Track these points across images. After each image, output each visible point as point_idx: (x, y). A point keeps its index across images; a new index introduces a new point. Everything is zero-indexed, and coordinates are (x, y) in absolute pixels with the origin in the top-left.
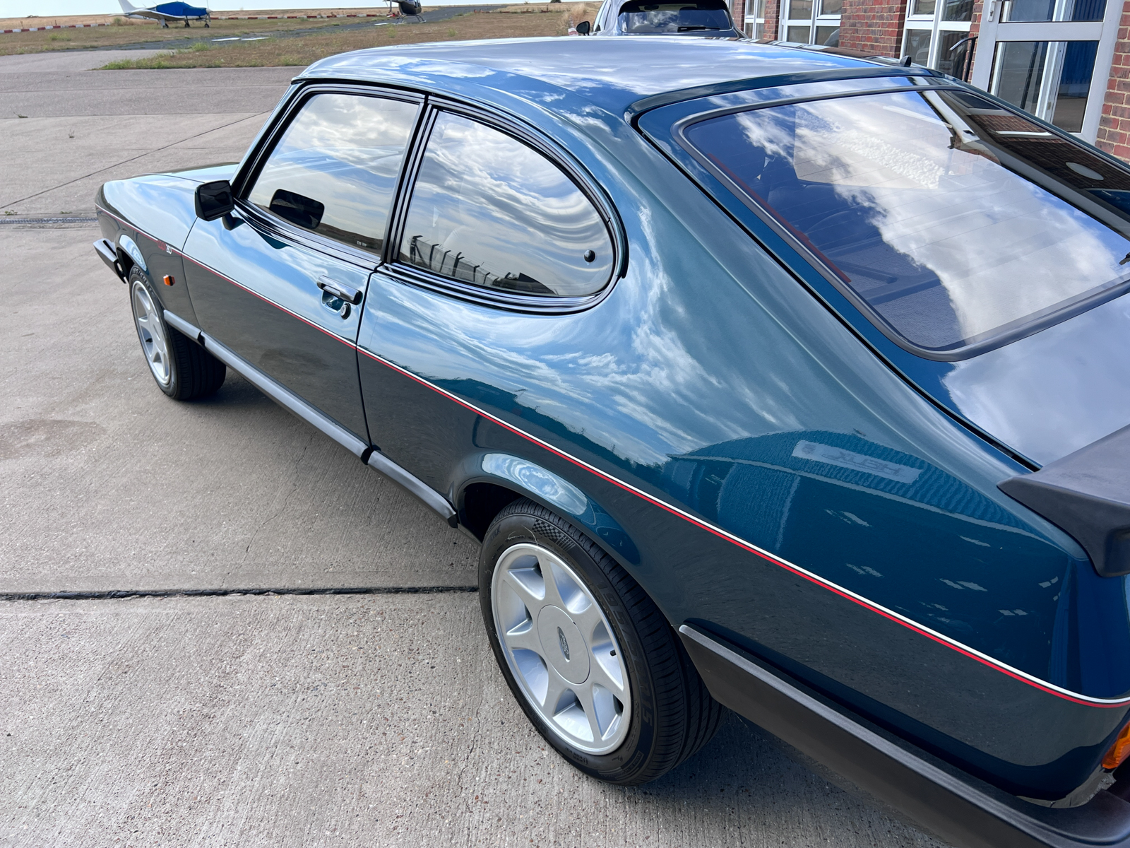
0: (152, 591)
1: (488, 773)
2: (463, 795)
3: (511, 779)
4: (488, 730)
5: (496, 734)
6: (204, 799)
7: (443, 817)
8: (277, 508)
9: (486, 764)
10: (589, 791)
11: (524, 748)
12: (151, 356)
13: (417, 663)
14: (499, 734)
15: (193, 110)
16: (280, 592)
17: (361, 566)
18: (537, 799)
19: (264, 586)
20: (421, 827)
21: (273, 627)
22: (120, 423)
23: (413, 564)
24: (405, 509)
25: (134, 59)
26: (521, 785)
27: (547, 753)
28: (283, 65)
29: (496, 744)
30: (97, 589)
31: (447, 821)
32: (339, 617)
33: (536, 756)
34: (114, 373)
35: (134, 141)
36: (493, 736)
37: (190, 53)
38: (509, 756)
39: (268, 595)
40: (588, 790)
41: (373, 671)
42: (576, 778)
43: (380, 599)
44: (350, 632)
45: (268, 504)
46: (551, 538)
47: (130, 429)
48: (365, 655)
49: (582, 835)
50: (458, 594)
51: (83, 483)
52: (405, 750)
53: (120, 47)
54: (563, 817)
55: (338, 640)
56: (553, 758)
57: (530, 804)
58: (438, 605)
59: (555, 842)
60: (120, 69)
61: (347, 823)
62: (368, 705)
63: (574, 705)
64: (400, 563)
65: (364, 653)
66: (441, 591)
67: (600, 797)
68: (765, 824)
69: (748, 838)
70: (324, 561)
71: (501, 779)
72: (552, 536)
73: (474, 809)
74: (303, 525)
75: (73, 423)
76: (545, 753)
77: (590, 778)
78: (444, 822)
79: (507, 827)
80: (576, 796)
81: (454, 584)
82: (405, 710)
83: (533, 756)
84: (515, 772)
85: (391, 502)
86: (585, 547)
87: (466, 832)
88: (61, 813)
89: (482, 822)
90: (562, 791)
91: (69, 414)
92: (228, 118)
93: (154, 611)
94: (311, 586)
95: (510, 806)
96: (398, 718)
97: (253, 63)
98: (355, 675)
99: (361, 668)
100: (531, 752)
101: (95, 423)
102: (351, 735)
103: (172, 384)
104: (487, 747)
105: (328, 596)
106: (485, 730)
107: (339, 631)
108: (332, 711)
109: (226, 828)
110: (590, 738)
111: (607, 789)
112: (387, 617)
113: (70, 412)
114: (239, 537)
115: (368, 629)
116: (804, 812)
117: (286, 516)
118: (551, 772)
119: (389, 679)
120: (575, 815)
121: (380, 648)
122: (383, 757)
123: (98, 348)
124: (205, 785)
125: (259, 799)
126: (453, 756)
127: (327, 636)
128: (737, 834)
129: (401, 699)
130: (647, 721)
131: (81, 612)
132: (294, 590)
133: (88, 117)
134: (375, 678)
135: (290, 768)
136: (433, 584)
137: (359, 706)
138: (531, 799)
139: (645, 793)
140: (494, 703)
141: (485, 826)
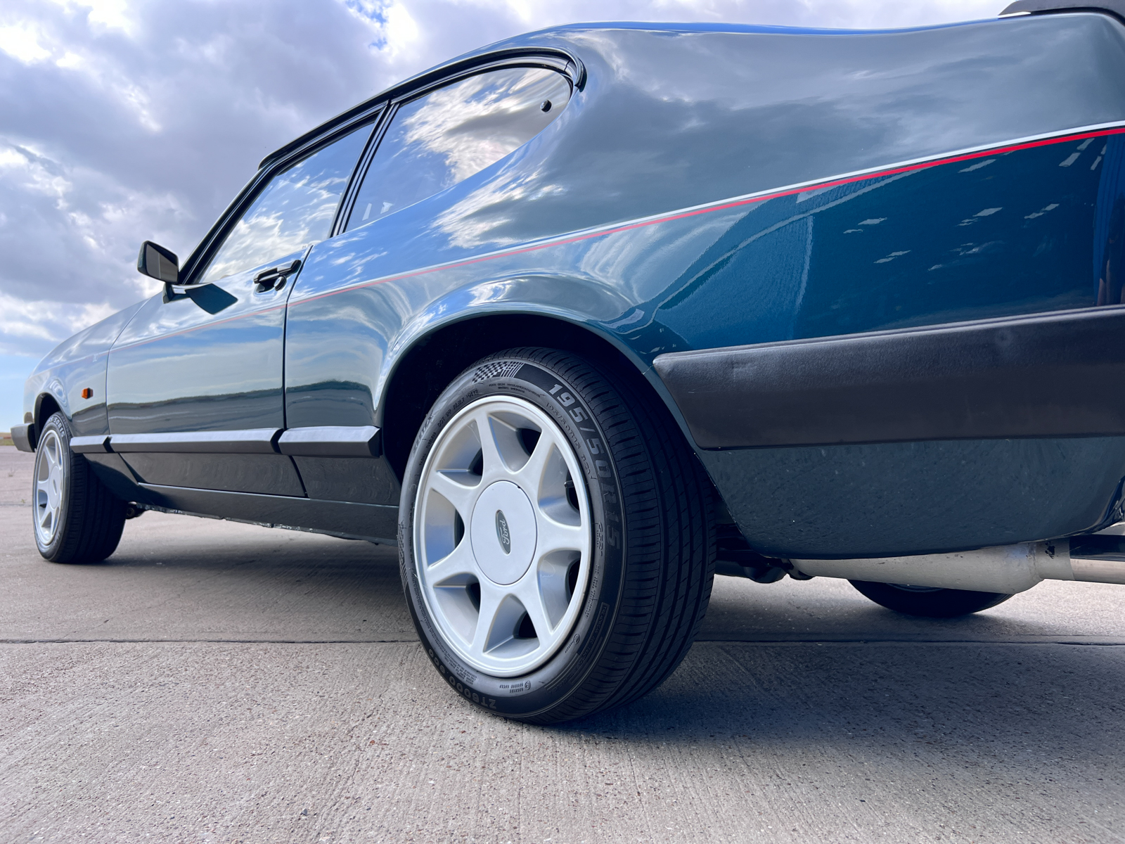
1: (391, 728)
2: (353, 741)
3: (422, 731)
4: (393, 705)
5: (405, 707)
7: (321, 754)
9: (388, 723)
10: (532, 738)
12: (41, 521)
13: (305, 673)
14: (409, 707)
17: (247, 629)
18: (457, 743)
20: (287, 760)
23: (311, 630)
26: (437, 734)
27: (473, 717)
29: (403, 712)
31: (326, 756)
33: (458, 718)
36: (399, 708)
38: (421, 719)
40: (529, 738)
41: (245, 677)
42: (513, 730)
43: (265, 645)
44: (220, 658)
45: (142, 603)
49: (522, 764)
52: (276, 717)
54: (495, 752)
56: (481, 720)
57: (448, 745)
59: (483, 767)
61: (177, 760)
62: (232, 694)
67: (550, 742)
68: (776, 755)
69: (755, 763)
70: (200, 627)
71: (408, 731)
73: (367, 749)
74: (182, 612)
76: (470, 718)
77: (532, 729)
79: (414, 759)
80: (513, 740)
81: (360, 640)
82: (282, 696)
83: (454, 718)
84: (429, 727)
87: (353, 763)
89: (378, 756)
90: (492, 737)
95: (419, 747)
99: (229, 675)
100: (450, 716)
104: (391, 714)
105: (199, 642)
106: (389, 705)
107: (207, 657)
114: (98, 617)
115: (244, 657)
116: (826, 747)
118: (478, 727)
120: (512, 752)
121: (258, 665)
122: (243, 722)
125: (48, 747)
126: (343, 719)
127: (189, 660)
128: (739, 761)
130: (613, 544)
137: (219, 695)
138: (450, 742)
139: (609, 738)
140: (403, 690)
141: (380, 759)
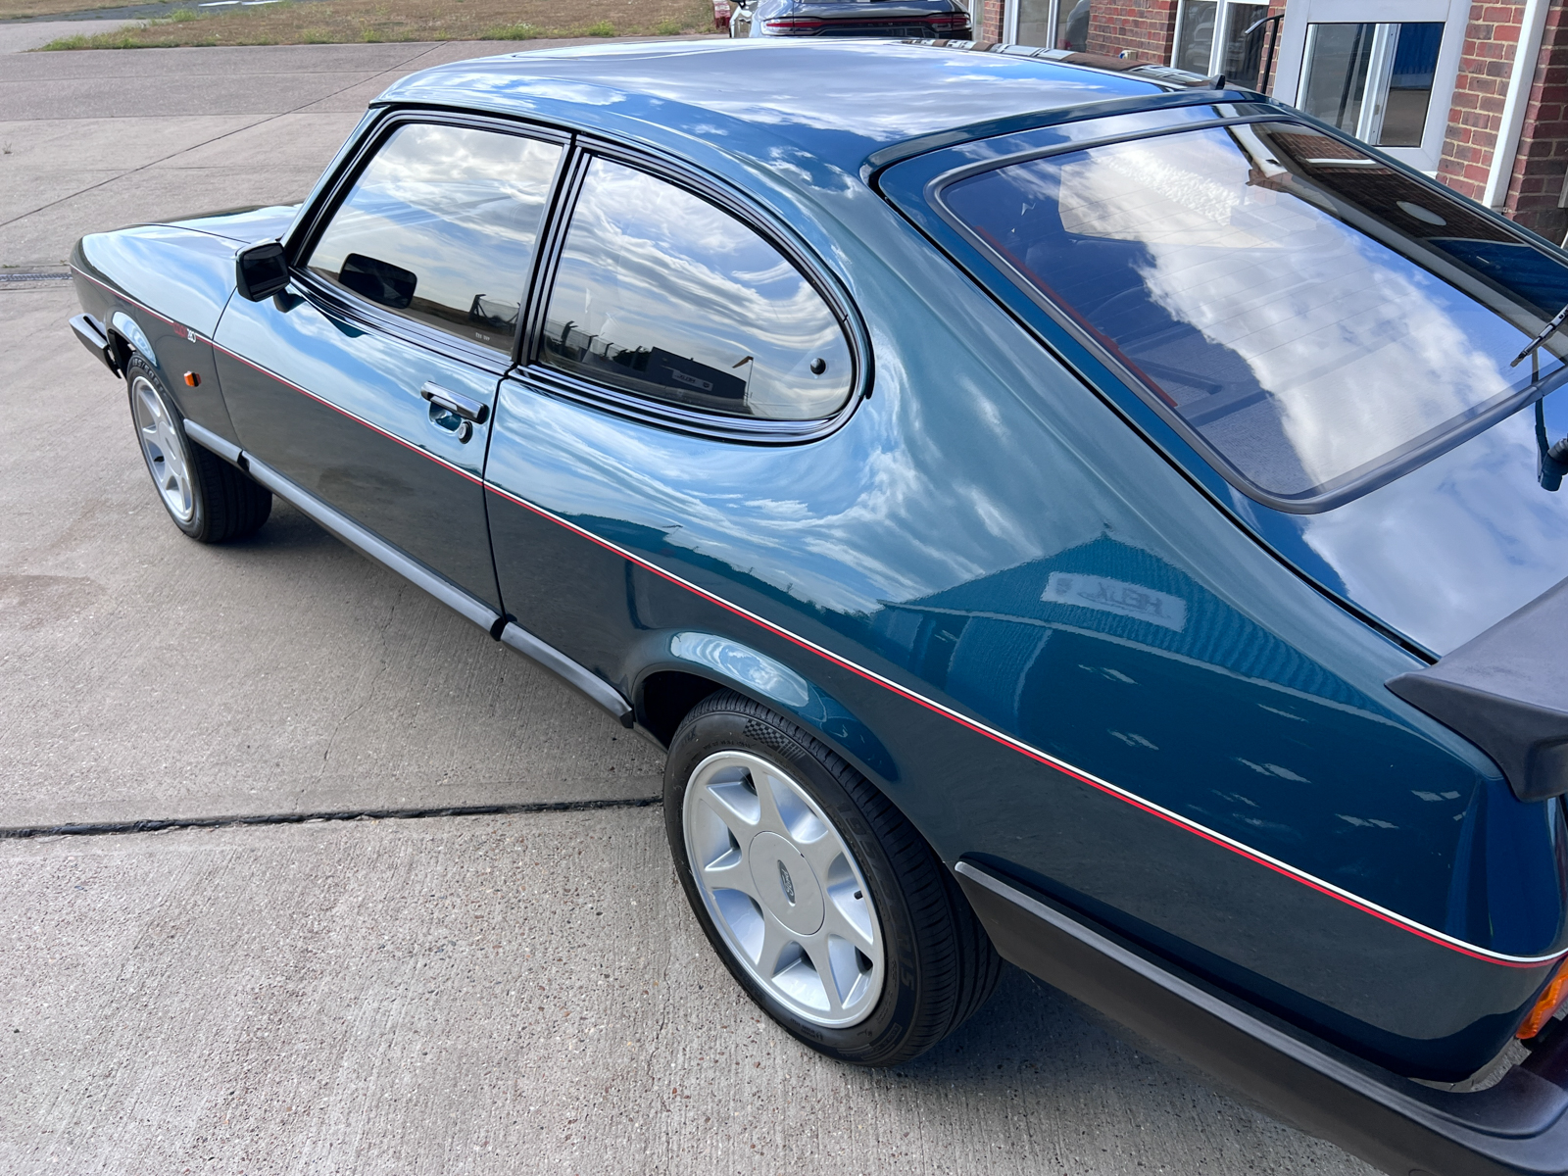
0: (197, 820)
1: (687, 1057)
2: (656, 1088)
3: (718, 1064)
4: (681, 998)
5: (693, 1002)
6: (301, 1109)
7: (631, 1120)
8: (362, 695)
9: (683, 1045)
10: (825, 1076)
11: (733, 1020)
12: (163, 481)
13: (577, 909)
14: (698, 1003)
15: (179, 110)
16: (377, 815)
17: (487, 775)
18: (755, 1090)
19: (356, 808)
20: (603, 1135)
21: (372, 864)
22: (124, 578)
23: (558, 770)
24: (540, 693)
25: (88, 35)
26: (733, 1071)
27: (763, 1026)
28: (305, 43)
29: (694, 1016)
30: (117, 819)
31: (637, 1125)
32: (464, 847)
33: (749, 1030)
34: (108, 504)
35: (100, 158)
36: (689, 1005)
37: (168, 24)
38: (713, 1033)
39: (361, 820)
40: (823, 1074)
41: (518, 922)
42: (805, 1059)
43: (518, 820)
44: (480, 868)
45: (348, 690)
46: (771, 744)
47: (140, 587)
48: (505, 900)
49: (820, 1136)
50: (624, 811)
51: (81, 666)
52: (571, 1030)
53: (66, 17)
54: (792, 1112)
55: (466, 880)
56: (772, 1032)
57: (747, 1094)
58: (599, 826)
59: (785, 1146)
60: (69, 49)
61: (502, 1133)
62: (515, 970)
63: (800, 961)
64: (541, 770)
65: (503, 898)
66: (601, 807)
67: (840, 1083)
68: (1058, 1110)
69: (1038, 1130)
70: (434, 769)
71: (705, 1065)
72: (772, 742)
73: (672, 1106)
74: (401, 719)
75: (55, 580)
77: (824, 1058)
78: (633, 1126)
79: (718, 1129)
80: (807, 1083)
81: (617, 797)
82: (567, 974)
83: (746, 1031)
84: (723, 1054)
85: (520, 683)
86: (818, 757)
87: (664, 1139)
88: (103, 1138)
89: (685, 1123)
90: (788, 1077)
91: (48, 567)
92: (233, 122)
93: (203, 848)
94: (420, 806)
95: (720, 1101)
96: (557, 987)
97: (262, 40)
98: (494, 929)
99: (500, 918)
100: (742, 1025)
101: (88, 579)
102: (496, 1010)
103: (197, 522)
104: (683, 1021)
105: (445, 818)
106: (677, 998)
107: (465, 867)
108: (466, 980)
109: (336, 1148)
110: (827, 1007)
111: (847, 1072)
112: (530, 846)
113: (50, 564)
114: (311, 740)
115: (505, 863)
116: (1109, 1091)
117: (374, 707)
118: (771, 1051)
119: (541, 933)
120: (808, 1109)
121: (524, 889)
122: (542, 1040)
123: (80, 467)
124: (301, 1090)
125: (377, 1107)
126: (638, 1035)
127: (449, 875)
128: (1023, 1125)
129: (560, 960)
130: (907, 984)
131: (100, 852)
132: (397, 812)
133: (30, 122)
134: (521, 931)
135: (416, 1061)
136: (588, 797)
137: (502, 972)
138: (748, 1090)
139: (899, 1075)
140: (686, 961)
141: (688, 1130)
